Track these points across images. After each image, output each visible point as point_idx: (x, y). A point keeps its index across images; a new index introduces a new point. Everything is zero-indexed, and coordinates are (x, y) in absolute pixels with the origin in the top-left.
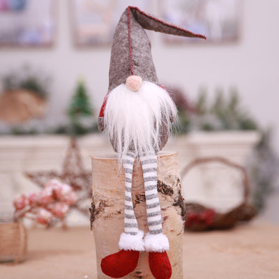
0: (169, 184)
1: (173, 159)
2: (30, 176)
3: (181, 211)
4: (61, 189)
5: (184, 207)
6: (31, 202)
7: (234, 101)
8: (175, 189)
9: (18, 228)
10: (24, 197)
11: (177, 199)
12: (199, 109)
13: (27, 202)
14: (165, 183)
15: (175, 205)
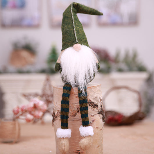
0: (96, 102)
1: (98, 88)
2: (25, 96)
3: (102, 117)
4: (38, 103)
5: (104, 114)
6: (22, 110)
7: (135, 56)
8: (99, 105)
9: (15, 124)
10: (18, 108)
11: (100, 110)
12: (116, 60)
13: (20, 110)
14: (93, 101)
15: (99, 113)
